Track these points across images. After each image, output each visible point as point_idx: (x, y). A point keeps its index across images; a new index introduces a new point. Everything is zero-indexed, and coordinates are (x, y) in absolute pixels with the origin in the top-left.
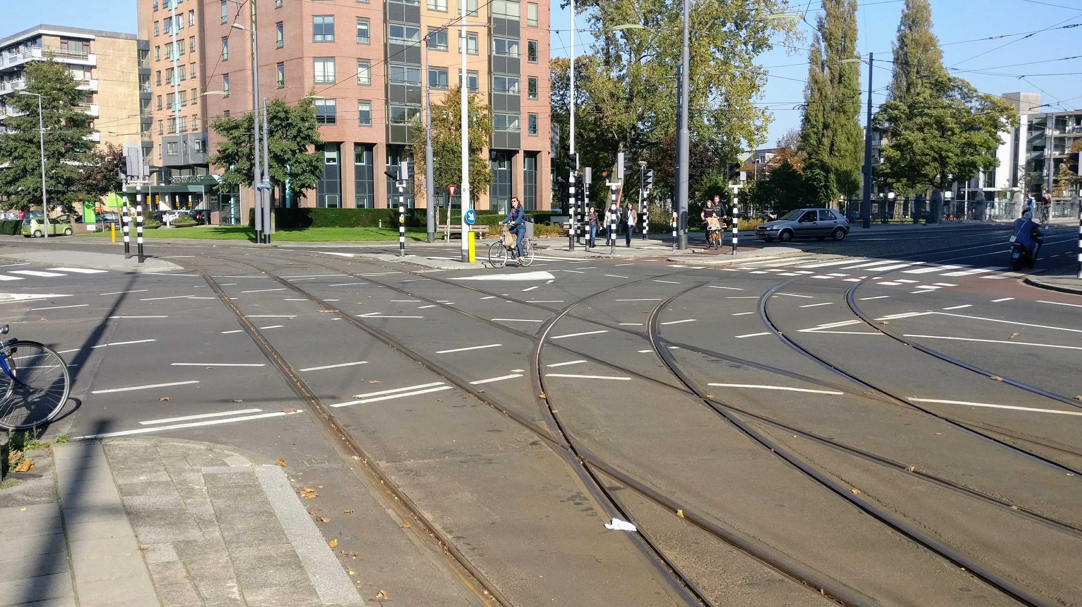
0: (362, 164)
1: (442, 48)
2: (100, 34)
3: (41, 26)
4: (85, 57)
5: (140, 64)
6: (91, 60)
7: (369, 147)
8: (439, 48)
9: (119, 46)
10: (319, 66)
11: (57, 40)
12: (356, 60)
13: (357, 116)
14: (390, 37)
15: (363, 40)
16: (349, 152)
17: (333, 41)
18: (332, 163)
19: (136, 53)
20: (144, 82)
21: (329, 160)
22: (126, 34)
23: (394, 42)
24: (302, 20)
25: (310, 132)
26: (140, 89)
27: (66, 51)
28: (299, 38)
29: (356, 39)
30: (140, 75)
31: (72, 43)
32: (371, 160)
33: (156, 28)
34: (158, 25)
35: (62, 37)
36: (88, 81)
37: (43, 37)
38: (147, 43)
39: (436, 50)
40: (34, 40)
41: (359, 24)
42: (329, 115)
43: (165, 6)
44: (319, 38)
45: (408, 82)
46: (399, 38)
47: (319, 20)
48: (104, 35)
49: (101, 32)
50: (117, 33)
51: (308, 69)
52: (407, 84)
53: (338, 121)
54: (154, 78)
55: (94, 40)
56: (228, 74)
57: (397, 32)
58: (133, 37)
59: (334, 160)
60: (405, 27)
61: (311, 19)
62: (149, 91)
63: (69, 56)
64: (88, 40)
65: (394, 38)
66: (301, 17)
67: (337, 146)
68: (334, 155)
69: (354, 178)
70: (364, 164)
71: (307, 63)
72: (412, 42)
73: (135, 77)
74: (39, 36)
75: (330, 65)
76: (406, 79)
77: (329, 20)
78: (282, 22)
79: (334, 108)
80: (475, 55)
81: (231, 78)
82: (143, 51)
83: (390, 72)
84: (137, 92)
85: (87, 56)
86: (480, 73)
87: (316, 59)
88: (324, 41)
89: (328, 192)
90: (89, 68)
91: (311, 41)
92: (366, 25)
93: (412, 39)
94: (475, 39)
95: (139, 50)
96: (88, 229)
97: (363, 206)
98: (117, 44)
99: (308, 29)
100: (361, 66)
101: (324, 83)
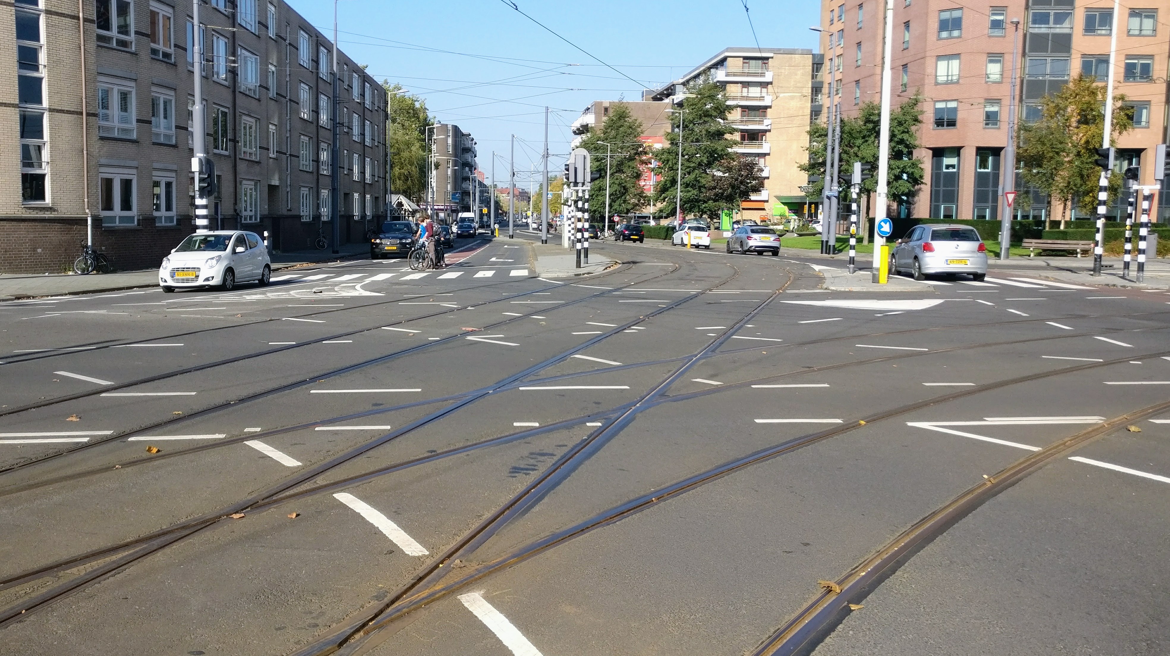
0: (986, 170)
1: (1103, 32)
2: (778, 51)
3: (727, 50)
4: (762, 75)
5: (813, 77)
6: (768, 77)
7: (996, 152)
8: (1099, 32)
9: (795, 61)
10: (942, 65)
11: (740, 60)
12: (986, 55)
13: (983, 117)
14: (1031, 26)
15: (997, 32)
16: (969, 157)
17: (959, 37)
18: (951, 170)
19: (811, 68)
20: (817, 95)
21: (948, 167)
22: (802, 50)
23: (1036, 31)
24: (927, 16)
25: (905, 136)
26: (812, 102)
27: (746, 70)
28: (923, 37)
29: (987, 31)
30: (812, 88)
31: (752, 62)
32: (996, 166)
33: (831, 41)
34: (833, 37)
35: (745, 58)
36: (764, 97)
37: (729, 59)
38: (822, 56)
39: (1094, 35)
40: (721, 63)
41: (993, 14)
42: (950, 117)
43: (839, 18)
44: (944, 34)
45: (1051, 75)
46: (1043, 26)
47: (946, 15)
48: (781, 52)
49: (780, 50)
50: (794, 49)
51: (929, 70)
52: (1048, 78)
53: (958, 124)
54: (825, 90)
55: (772, 58)
56: (859, 80)
57: (1041, 19)
58: (808, 52)
59: (953, 166)
60: (1052, 13)
61: (937, 15)
62: (820, 103)
63: (749, 74)
64: (767, 58)
65: (1037, 26)
66: (927, 14)
67: (956, 151)
68: (953, 161)
69: (973, 186)
70: (989, 170)
71: (930, 62)
72: (1062, 29)
73: (808, 90)
74: (725, 59)
75: (955, 64)
76: (1048, 71)
77: (956, 14)
78: (909, 21)
79: (955, 110)
80: (1152, 36)
81: (861, 85)
82: (817, 65)
83: (1027, 64)
84: (809, 105)
85: (765, 73)
86: (1157, 58)
87: (939, 58)
88: (950, 37)
89: (944, 202)
90: (764, 85)
91: (935, 39)
92: (1003, 14)
93: (1064, 25)
94: (1152, 17)
95: (813, 64)
96: (724, 236)
97: (984, 217)
98: (793, 60)
99: (934, 25)
100: (991, 61)
101: (947, 83)
